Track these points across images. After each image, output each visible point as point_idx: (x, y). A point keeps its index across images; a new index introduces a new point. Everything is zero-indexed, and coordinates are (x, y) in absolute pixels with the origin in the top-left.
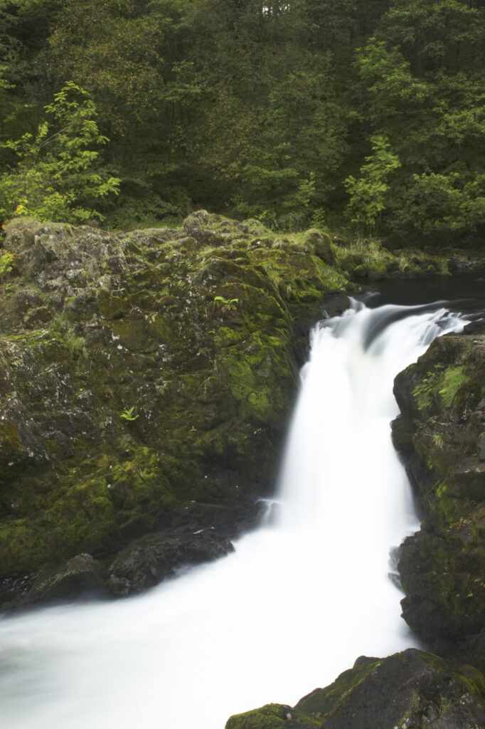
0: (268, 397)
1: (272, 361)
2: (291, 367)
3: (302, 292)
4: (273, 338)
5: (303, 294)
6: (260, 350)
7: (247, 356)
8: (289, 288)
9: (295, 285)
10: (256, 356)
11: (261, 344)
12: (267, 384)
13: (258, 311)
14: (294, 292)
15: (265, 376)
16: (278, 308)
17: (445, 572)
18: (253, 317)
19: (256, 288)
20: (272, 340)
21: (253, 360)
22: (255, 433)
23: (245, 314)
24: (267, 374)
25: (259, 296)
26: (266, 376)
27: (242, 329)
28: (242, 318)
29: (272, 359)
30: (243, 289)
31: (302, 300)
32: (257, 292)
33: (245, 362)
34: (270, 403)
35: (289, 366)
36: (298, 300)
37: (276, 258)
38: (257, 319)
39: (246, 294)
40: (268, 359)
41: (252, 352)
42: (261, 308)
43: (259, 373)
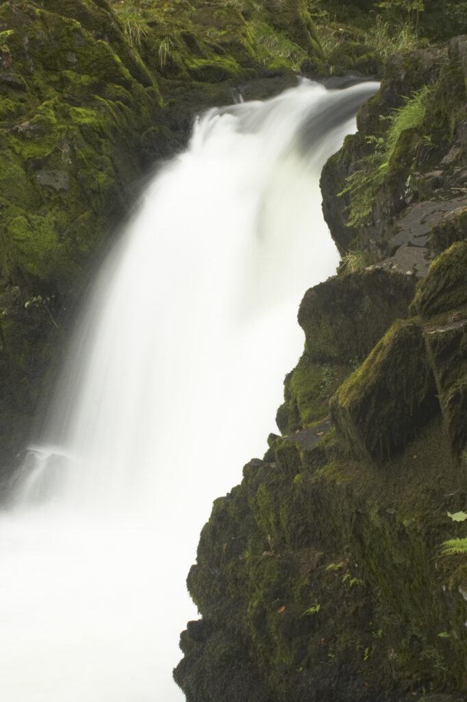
0: (58, 227)
1: (73, 155)
2: (117, 171)
3: (195, 61)
4: (80, 110)
5: (197, 63)
6: (51, 132)
7: (14, 140)
8: (164, 46)
9: (182, 45)
10: (39, 143)
11: (54, 120)
12: (60, 202)
13: (67, 65)
14: (177, 57)
15: (55, 185)
16: (116, 64)
17: (267, 548)
18: (55, 78)
19: (64, 18)
20: (78, 114)
21: (29, 150)
22: (27, 304)
23: (36, 69)
24: (61, 181)
25: (69, 33)
26: (58, 186)
27: (24, 96)
28: (28, 74)
29: (73, 150)
30: (33, 18)
31: (195, 74)
32: (64, 24)
33: (9, 153)
34: (60, 241)
35: (110, 168)
36: (185, 73)
37: (165, 10)
38: (64, 81)
39: (38, 25)
40: (66, 150)
41: (28, 134)
42: (75, 60)
43: (42, 177)
